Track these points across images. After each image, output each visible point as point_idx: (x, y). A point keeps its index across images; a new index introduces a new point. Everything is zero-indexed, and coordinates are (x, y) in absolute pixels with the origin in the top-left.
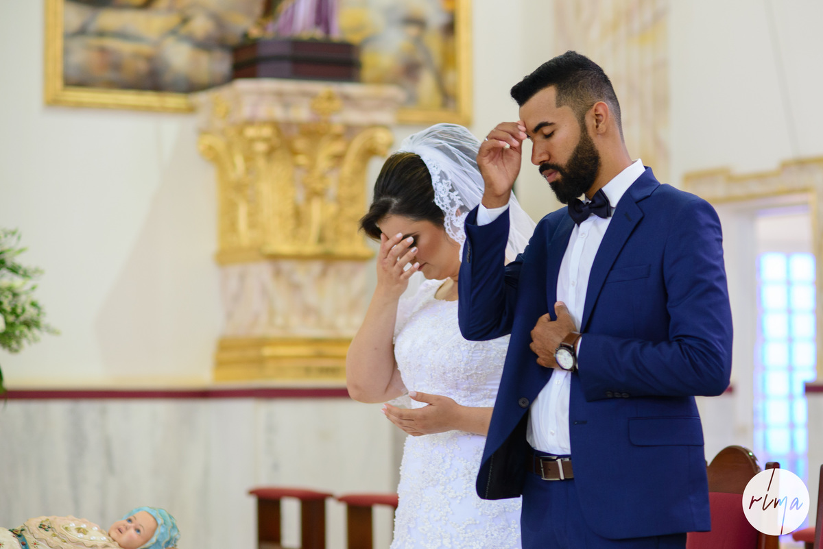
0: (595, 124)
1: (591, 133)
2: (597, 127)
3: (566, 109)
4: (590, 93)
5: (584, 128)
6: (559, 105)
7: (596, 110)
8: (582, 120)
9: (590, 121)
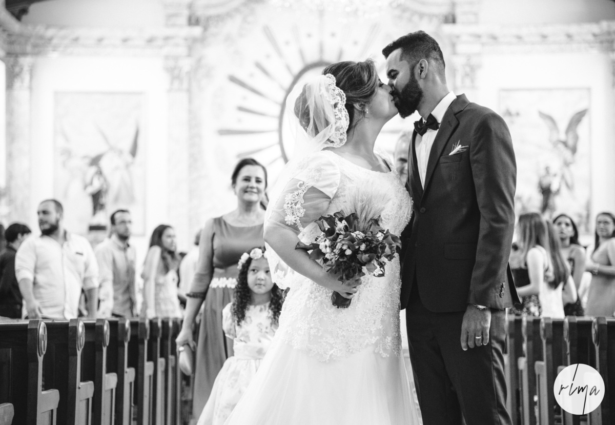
0: (420, 72)
1: (417, 77)
2: (421, 74)
3: (405, 62)
4: (420, 54)
5: (412, 74)
6: (401, 60)
7: (421, 64)
8: (412, 69)
9: (417, 71)
